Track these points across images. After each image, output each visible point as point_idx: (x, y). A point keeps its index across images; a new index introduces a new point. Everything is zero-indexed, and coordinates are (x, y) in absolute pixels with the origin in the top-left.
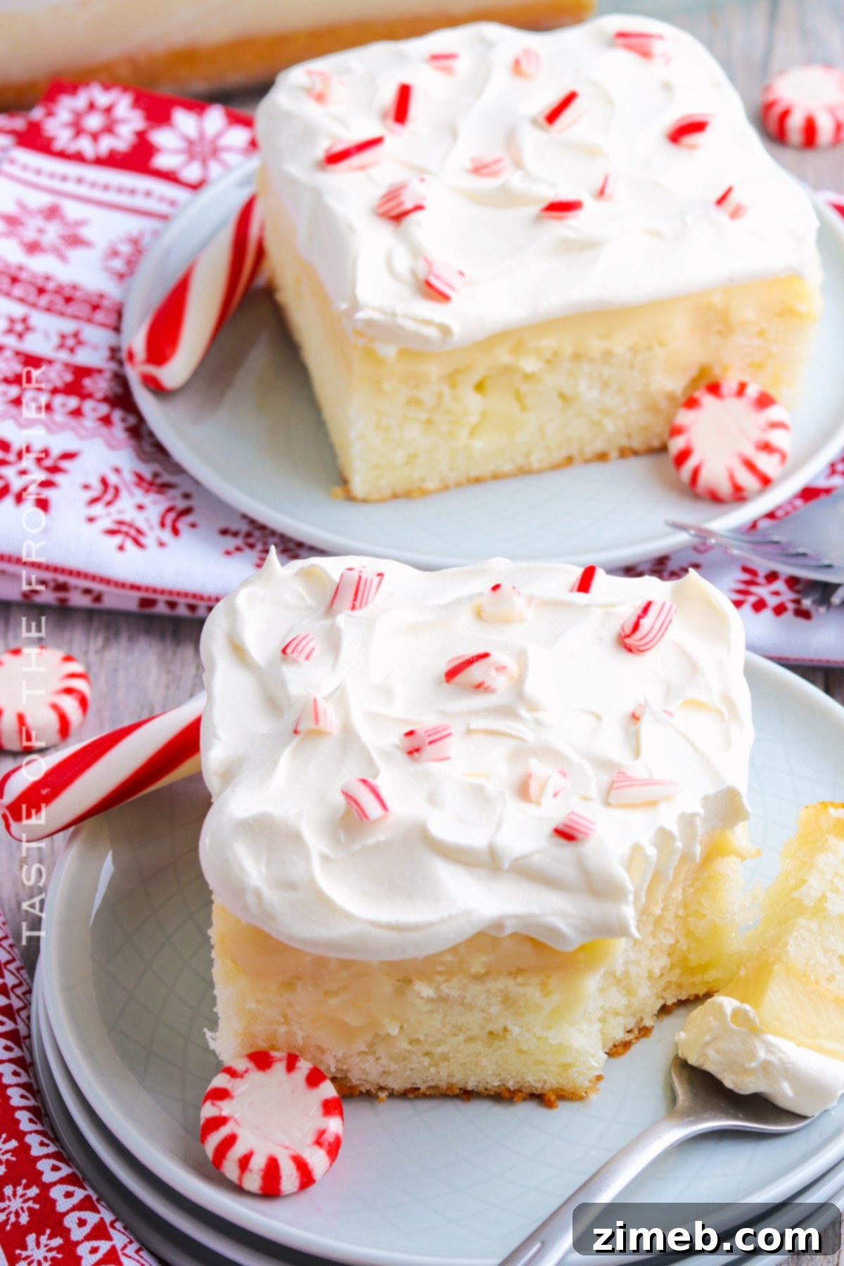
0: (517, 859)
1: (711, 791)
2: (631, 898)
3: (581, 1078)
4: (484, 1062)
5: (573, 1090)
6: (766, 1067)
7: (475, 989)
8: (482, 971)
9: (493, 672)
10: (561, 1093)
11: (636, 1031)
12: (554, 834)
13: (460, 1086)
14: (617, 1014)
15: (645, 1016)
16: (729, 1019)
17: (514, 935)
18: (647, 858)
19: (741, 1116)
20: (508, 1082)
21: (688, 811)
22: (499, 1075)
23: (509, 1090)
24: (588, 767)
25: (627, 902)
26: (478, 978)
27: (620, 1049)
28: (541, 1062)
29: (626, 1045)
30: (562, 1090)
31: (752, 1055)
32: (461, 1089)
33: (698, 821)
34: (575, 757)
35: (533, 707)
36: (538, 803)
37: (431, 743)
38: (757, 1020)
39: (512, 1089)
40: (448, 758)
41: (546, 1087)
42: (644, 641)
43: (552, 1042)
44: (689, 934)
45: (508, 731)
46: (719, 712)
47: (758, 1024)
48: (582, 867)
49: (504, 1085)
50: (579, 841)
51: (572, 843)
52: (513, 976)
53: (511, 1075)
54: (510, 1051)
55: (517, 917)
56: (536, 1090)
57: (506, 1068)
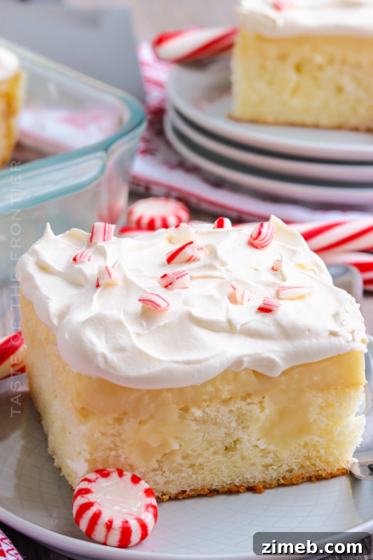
0: (243, 325)
4: (223, 468)
5: (271, 482)
7: (224, 410)
8: (228, 397)
9: (196, 251)
12: (259, 311)
13: (208, 487)
17: (247, 369)
20: (235, 480)
22: (230, 476)
23: (236, 486)
24: (261, 287)
26: (225, 402)
28: (253, 464)
30: (266, 482)
32: (208, 490)
35: (223, 264)
36: (242, 304)
37: (177, 278)
39: (238, 484)
40: (187, 288)
41: (256, 481)
42: (265, 240)
46: (313, 270)
48: (279, 325)
49: (233, 483)
50: (273, 312)
51: (270, 313)
52: (244, 399)
53: (237, 475)
54: (237, 458)
55: (249, 355)
56: (250, 484)
57: (234, 471)
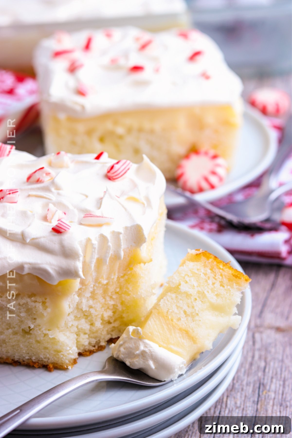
0: (33, 239)
1: (129, 224)
2: (81, 259)
3: (64, 358)
4: (21, 346)
5: (61, 364)
6: (143, 354)
8: (16, 293)
9: (44, 175)
10: (56, 365)
11: (97, 347)
12: (52, 230)
14: (85, 334)
15: (101, 341)
16: (131, 333)
17: (29, 274)
18: (93, 245)
19: (131, 377)
20: (32, 357)
21: (116, 230)
22: (28, 353)
23: (33, 362)
24: (76, 211)
25: (79, 260)
27: (88, 353)
28: (46, 348)
29: (91, 352)
30: (57, 364)
31: (137, 348)
32: (12, 360)
33: (121, 236)
34: (71, 207)
35: (58, 188)
36: (51, 222)
37: (9, 194)
38: (142, 333)
39: (34, 361)
40: (15, 203)
41: (49, 361)
43: (50, 336)
44: (122, 303)
45: (45, 196)
46: (143, 204)
47: (142, 334)
48: (62, 244)
49: (31, 359)
50: (62, 234)
51: (59, 234)
52: (30, 296)
53: (33, 354)
54: (32, 341)
55: (30, 264)
56: (45, 363)
57: (31, 350)
